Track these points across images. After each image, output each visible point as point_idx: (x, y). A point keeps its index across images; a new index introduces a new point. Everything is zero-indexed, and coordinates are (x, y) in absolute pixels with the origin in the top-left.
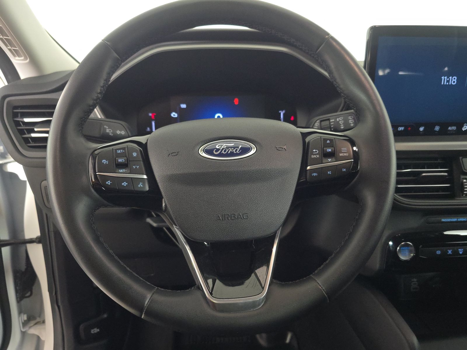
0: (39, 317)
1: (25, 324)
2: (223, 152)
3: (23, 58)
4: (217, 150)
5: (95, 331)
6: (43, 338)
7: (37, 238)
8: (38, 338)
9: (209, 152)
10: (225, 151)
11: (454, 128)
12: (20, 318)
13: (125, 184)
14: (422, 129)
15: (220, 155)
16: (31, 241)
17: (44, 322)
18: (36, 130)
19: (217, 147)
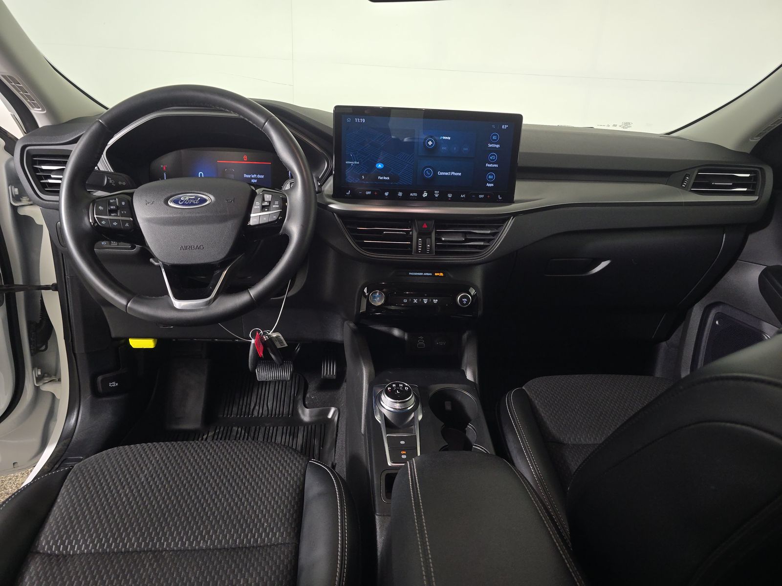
0: (55, 375)
1: (39, 379)
2: (186, 202)
3: (40, 109)
4: (182, 201)
5: (114, 384)
6: (57, 396)
7: (53, 285)
8: (53, 396)
9: (176, 202)
10: (187, 202)
11: (415, 194)
12: (34, 371)
13: (115, 224)
14: (386, 194)
15: (184, 204)
16: (47, 288)
17: (60, 380)
18: (52, 176)
19: (182, 199)
